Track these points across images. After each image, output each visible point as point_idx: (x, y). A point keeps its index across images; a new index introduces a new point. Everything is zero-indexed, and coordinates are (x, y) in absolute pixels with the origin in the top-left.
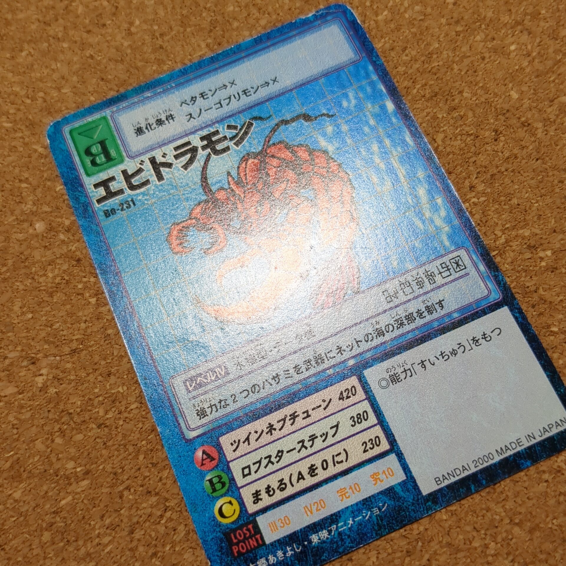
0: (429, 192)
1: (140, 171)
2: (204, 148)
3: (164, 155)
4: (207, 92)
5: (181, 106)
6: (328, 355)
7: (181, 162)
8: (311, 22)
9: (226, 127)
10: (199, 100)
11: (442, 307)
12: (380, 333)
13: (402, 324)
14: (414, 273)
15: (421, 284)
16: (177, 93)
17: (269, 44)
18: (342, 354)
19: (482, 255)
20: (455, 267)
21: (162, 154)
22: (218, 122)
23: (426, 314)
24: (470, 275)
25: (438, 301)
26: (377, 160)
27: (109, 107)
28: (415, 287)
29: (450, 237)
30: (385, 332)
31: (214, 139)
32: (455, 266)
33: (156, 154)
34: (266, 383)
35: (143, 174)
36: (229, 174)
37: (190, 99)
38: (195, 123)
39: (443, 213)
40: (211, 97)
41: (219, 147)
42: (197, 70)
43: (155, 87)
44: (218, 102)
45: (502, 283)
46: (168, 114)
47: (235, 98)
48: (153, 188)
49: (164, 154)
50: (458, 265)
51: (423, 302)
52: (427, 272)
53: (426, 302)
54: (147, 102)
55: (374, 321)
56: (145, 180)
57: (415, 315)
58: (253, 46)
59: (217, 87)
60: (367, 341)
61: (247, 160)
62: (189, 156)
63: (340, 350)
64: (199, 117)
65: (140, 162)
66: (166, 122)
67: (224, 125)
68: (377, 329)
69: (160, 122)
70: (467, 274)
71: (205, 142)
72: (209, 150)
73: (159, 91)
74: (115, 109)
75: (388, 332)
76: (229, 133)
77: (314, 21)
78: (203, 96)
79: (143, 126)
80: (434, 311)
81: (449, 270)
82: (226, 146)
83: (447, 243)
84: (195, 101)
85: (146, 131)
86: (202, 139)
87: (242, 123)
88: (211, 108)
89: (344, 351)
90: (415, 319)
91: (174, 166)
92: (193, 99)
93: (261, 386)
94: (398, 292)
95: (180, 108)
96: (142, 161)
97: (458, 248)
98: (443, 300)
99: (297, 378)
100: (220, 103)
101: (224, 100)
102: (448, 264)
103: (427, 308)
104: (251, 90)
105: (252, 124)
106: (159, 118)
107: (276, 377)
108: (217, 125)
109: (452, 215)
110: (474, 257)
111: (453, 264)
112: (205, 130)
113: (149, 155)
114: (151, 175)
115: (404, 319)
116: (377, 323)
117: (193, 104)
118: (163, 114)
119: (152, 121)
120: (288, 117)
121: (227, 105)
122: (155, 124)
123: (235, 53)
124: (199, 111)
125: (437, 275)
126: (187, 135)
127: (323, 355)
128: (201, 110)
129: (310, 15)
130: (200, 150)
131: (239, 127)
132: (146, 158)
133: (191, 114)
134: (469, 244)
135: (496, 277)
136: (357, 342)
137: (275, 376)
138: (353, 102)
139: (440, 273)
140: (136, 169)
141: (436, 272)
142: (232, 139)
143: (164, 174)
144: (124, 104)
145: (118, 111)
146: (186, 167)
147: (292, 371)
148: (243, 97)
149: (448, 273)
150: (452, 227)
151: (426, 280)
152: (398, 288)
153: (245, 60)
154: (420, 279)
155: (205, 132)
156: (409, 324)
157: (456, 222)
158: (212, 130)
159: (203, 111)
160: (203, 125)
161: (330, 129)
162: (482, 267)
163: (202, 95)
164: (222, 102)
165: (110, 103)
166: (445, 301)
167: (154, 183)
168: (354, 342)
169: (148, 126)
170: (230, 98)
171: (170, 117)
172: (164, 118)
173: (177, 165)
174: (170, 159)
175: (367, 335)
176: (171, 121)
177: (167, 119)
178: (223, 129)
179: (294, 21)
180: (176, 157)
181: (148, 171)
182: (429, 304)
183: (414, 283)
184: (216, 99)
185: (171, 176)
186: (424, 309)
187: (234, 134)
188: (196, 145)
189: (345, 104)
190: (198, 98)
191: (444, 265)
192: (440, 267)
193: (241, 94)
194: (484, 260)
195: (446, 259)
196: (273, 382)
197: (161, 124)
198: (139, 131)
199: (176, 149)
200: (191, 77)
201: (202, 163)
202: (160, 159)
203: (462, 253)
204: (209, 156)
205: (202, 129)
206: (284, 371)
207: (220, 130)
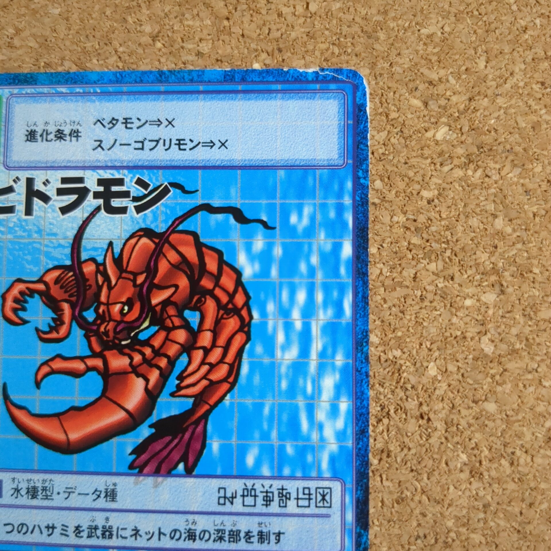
0: (338, 388)
1: (9, 190)
2: (97, 195)
3: (46, 183)
4: (134, 120)
5: (95, 124)
6: (120, 532)
7: (62, 201)
8: (308, 82)
9: (135, 180)
10: (120, 126)
11: (278, 541)
12: (191, 536)
13: (221, 539)
14: (267, 483)
15: (268, 501)
16: (97, 103)
17: (240, 87)
18: (136, 539)
19: (358, 501)
20: (319, 500)
21: (44, 180)
22: (128, 168)
23: (255, 539)
24: (331, 519)
25: (277, 531)
26: (296, 314)
27: (10, 84)
28: (260, 501)
29: (332, 460)
30: (197, 538)
31: (114, 189)
32: (319, 498)
33: (37, 176)
34: (37, 529)
35: (11, 196)
36: (111, 244)
37: (110, 119)
38: (101, 156)
39: (340, 424)
40: (135, 129)
41: (116, 203)
42: (136, 82)
43: (75, 83)
44: (141, 139)
45: (363, 546)
46: (75, 128)
47: (164, 145)
48: (15, 220)
49: (47, 180)
50: (323, 499)
51: (260, 524)
52: (283, 489)
53: (263, 525)
54: (57, 99)
55: (191, 517)
56: (10, 205)
57: (242, 535)
58: (219, 82)
59: (150, 118)
60: (172, 538)
61: (141, 237)
62: (74, 197)
63: (136, 532)
64: (109, 149)
65: (14, 178)
66: (68, 138)
67: (134, 176)
68: (190, 529)
69: (60, 135)
70: (328, 516)
71: (101, 189)
72: (101, 201)
73: (78, 90)
74: (16, 91)
75: (201, 539)
76: (136, 191)
77: (312, 82)
78: (126, 123)
79: (39, 130)
80: (266, 542)
81: (310, 499)
82: (124, 205)
83: (325, 465)
84: (114, 125)
85: (39, 139)
86: (100, 182)
87: (158, 184)
88: (129, 145)
89: (141, 536)
90: (240, 540)
91: (51, 203)
92: (113, 122)
93: (30, 529)
94: (236, 497)
95: (92, 126)
96: (17, 178)
97: (334, 478)
98: (283, 533)
99: (73, 540)
100: (142, 142)
101: (150, 141)
102: (313, 491)
103: (261, 534)
104: (188, 142)
105: (170, 191)
106: (61, 128)
107: (51, 528)
108: (126, 172)
109: (349, 431)
110: (348, 499)
111: (318, 495)
112: (109, 171)
113: (29, 174)
114: (20, 202)
115: (227, 533)
116: (194, 523)
117: (110, 129)
118: (68, 126)
119: (52, 129)
120: (216, 203)
121: (151, 150)
122: (54, 134)
123: (192, 81)
124: (112, 143)
125: (292, 498)
126: (84, 168)
127: (115, 529)
128: (116, 140)
129: (310, 70)
130: (91, 195)
131: (150, 188)
132: (24, 175)
133: (101, 141)
134: (350, 479)
135: (359, 536)
136: (160, 533)
137: (51, 525)
138: (305, 221)
139: (298, 499)
140: (6, 185)
141: (294, 495)
142: (136, 199)
143: (35, 207)
144: (29, 90)
145: (19, 95)
146: (65, 210)
147: (71, 530)
148: (174, 148)
149: (306, 503)
150: (341, 448)
151: (276, 499)
152: (240, 493)
153: (201, 96)
154: (270, 495)
155: (107, 175)
156: (229, 542)
157: (350, 443)
158: (117, 176)
159: (118, 143)
160: (109, 164)
161: (259, 244)
162: (350, 517)
163: (126, 121)
164: (146, 143)
165: (14, 79)
166: (286, 535)
167: (20, 214)
168: (157, 533)
169: (45, 133)
170: (158, 141)
171: (75, 134)
172: (67, 132)
173: (55, 203)
174: (50, 191)
175: (175, 531)
176: (74, 139)
177: (70, 135)
178: (131, 181)
179: (285, 69)
180: (60, 192)
181: (19, 194)
182: (265, 530)
183: (261, 496)
184: (140, 135)
185: (42, 214)
186: (255, 533)
187: (141, 195)
188: (88, 187)
189: (293, 219)
190: (119, 123)
191: (307, 491)
192: (301, 491)
193: (174, 141)
194: (357, 507)
195: (312, 485)
196: (45, 531)
197: (60, 138)
198: (31, 136)
199: (64, 180)
200: (125, 89)
201: (86, 215)
202: (38, 186)
203: (336, 486)
204: (98, 209)
205: (106, 168)
206: (63, 525)
207: (127, 180)
